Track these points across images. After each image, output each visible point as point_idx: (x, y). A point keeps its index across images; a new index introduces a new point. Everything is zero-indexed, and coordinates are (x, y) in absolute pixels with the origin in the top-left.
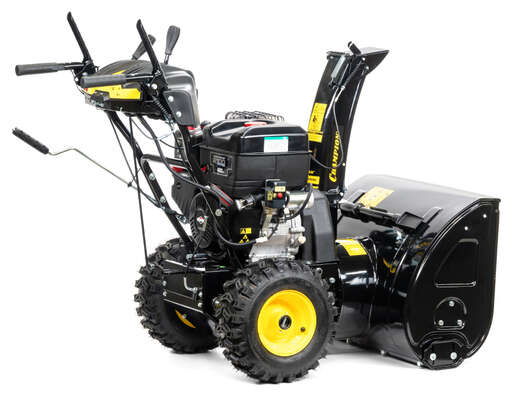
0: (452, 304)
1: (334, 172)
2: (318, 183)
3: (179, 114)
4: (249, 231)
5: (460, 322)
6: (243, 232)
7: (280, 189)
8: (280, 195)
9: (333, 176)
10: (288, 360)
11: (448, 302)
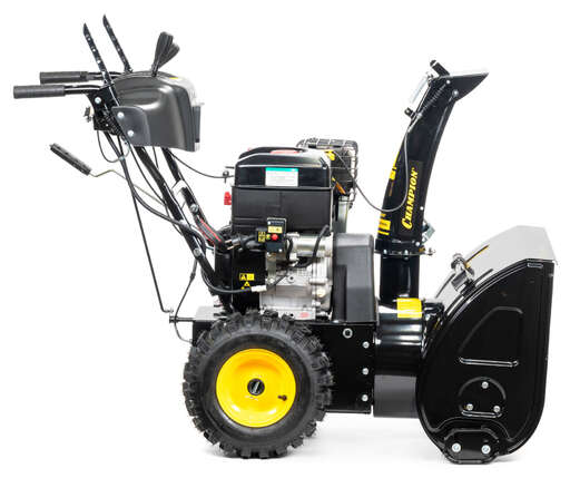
0: (485, 385)
1: (409, 216)
2: (388, 228)
3: (131, 133)
4: (251, 277)
5: (497, 409)
6: (243, 278)
7: (275, 230)
8: (275, 237)
9: (407, 221)
10: (257, 432)
11: (481, 382)
